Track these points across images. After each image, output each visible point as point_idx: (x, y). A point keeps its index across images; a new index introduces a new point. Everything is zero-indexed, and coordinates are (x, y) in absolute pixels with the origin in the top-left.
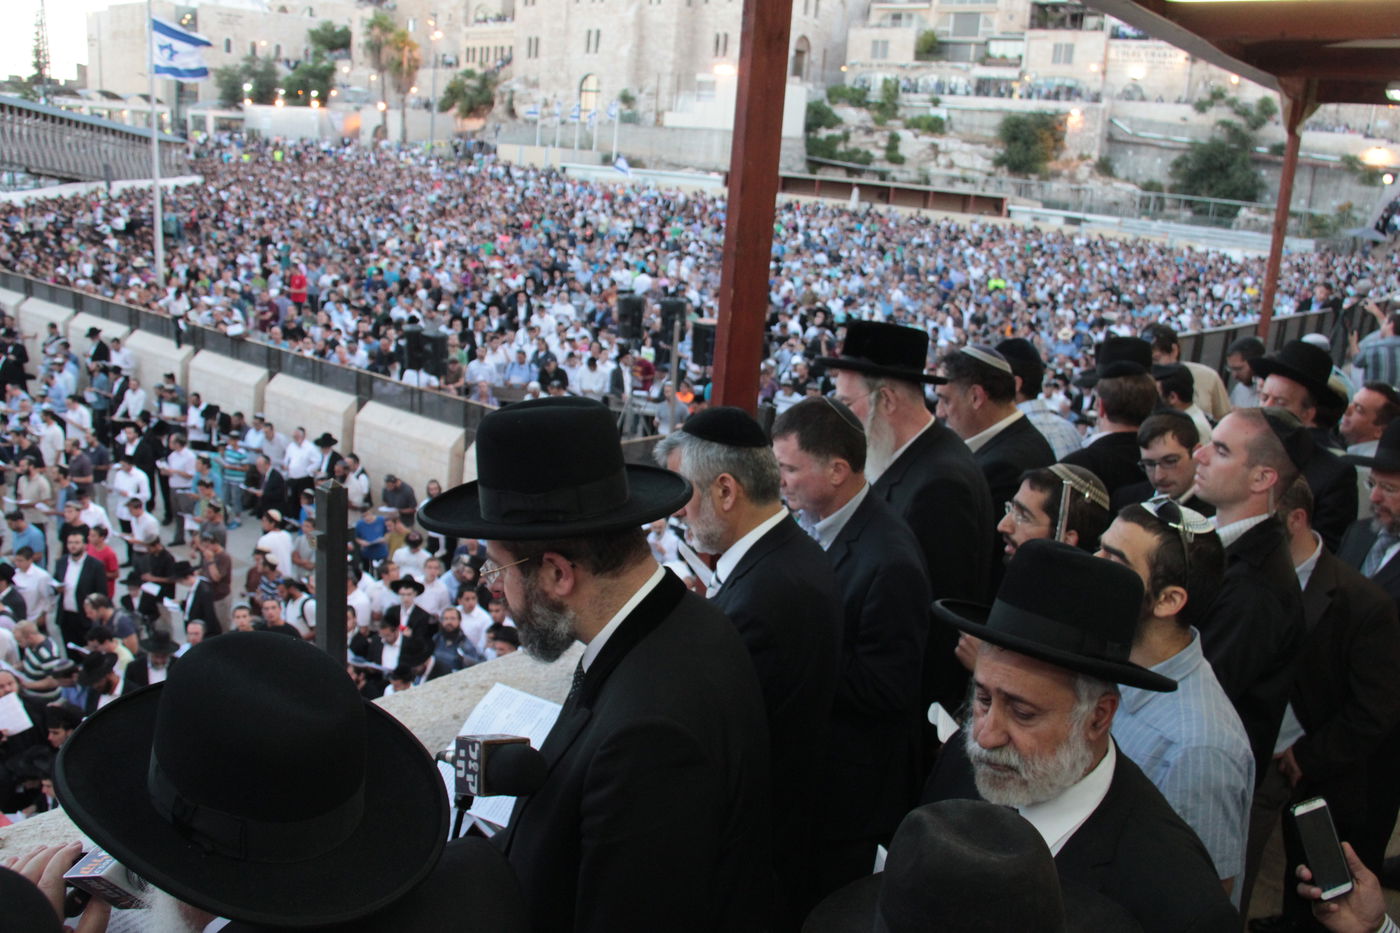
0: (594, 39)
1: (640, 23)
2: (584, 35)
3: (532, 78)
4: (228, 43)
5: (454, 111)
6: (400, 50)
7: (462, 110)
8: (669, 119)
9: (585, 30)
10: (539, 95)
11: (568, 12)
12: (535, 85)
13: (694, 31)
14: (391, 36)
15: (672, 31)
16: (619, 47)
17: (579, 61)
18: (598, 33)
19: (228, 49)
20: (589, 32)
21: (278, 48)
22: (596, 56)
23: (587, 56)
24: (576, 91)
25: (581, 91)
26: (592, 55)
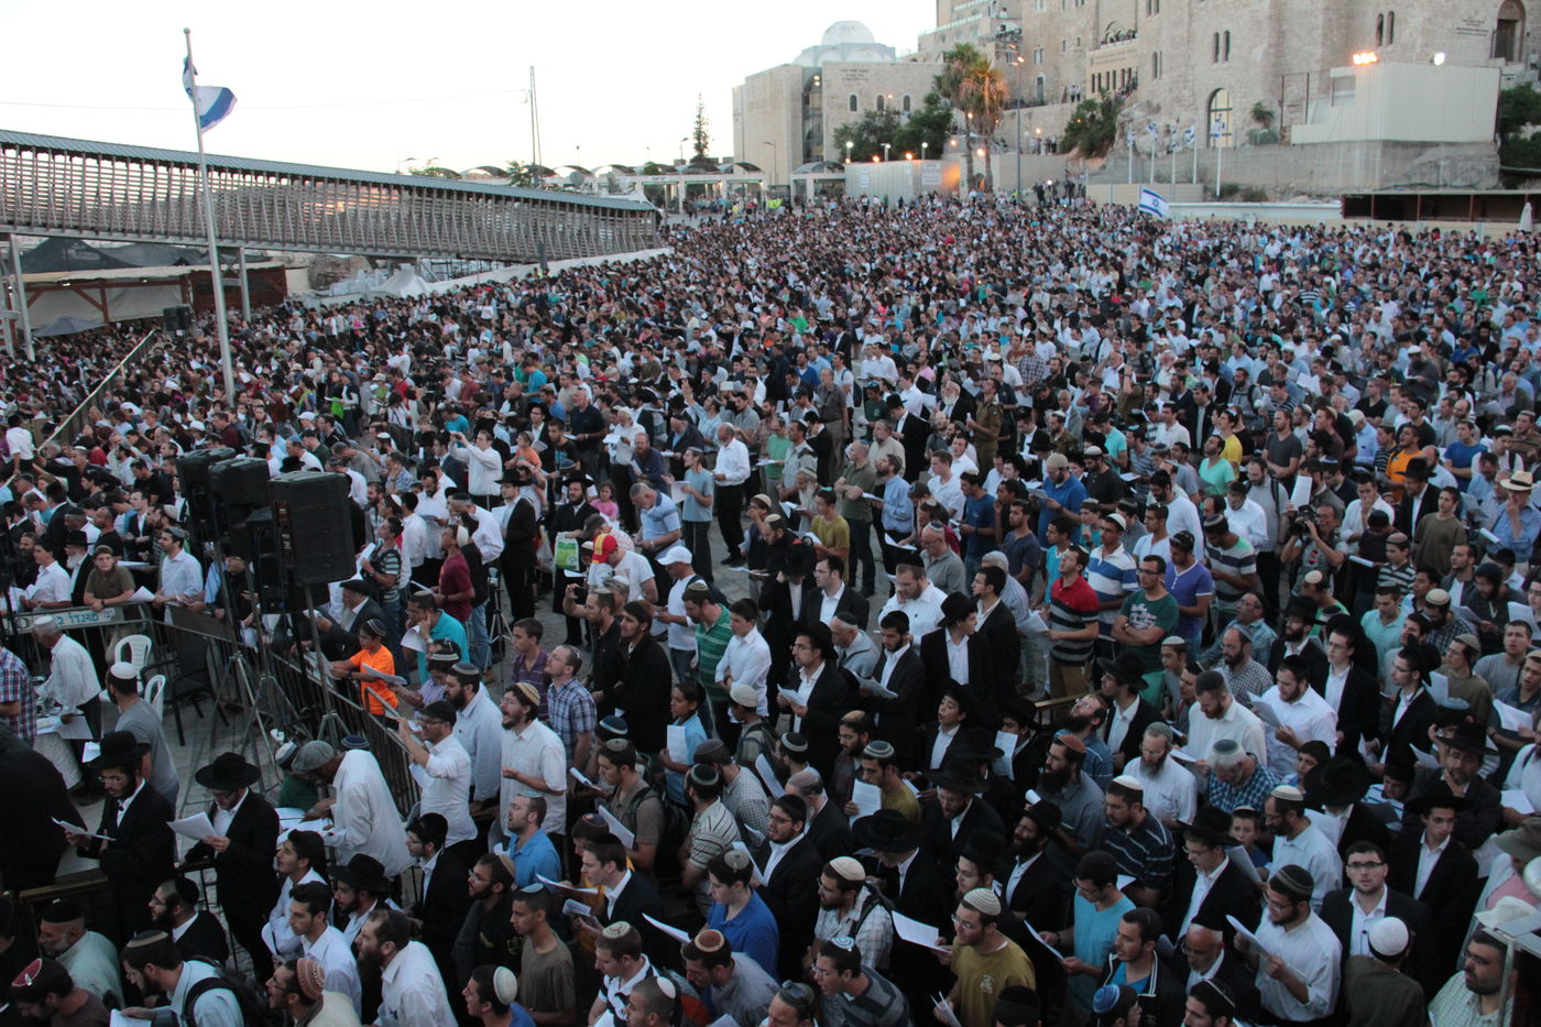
0: (1222, 46)
1: (1278, 16)
2: (1210, 40)
3: (1155, 102)
4: (854, 99)
5: (1075, 151)
6: (980, 82)
7: (1082, 150)
8: (1298, 134)
9: (1211, 33)
10: (1161, 121)
11: (1191, 15)
12: (1157, 109)
13: (1350, 16)
14: (972, 68)
15: (1320, 20)
16: (1252, 51)
17: (1207, 73)
18: (1227, 33)
19: (854, 107)
20: (1217, 35)
21: (907, 99)
22: (1226, 65)
23: (1216, 66)
24: (1203, 111)
25: (1209, 111)
26: (1221, 64)
